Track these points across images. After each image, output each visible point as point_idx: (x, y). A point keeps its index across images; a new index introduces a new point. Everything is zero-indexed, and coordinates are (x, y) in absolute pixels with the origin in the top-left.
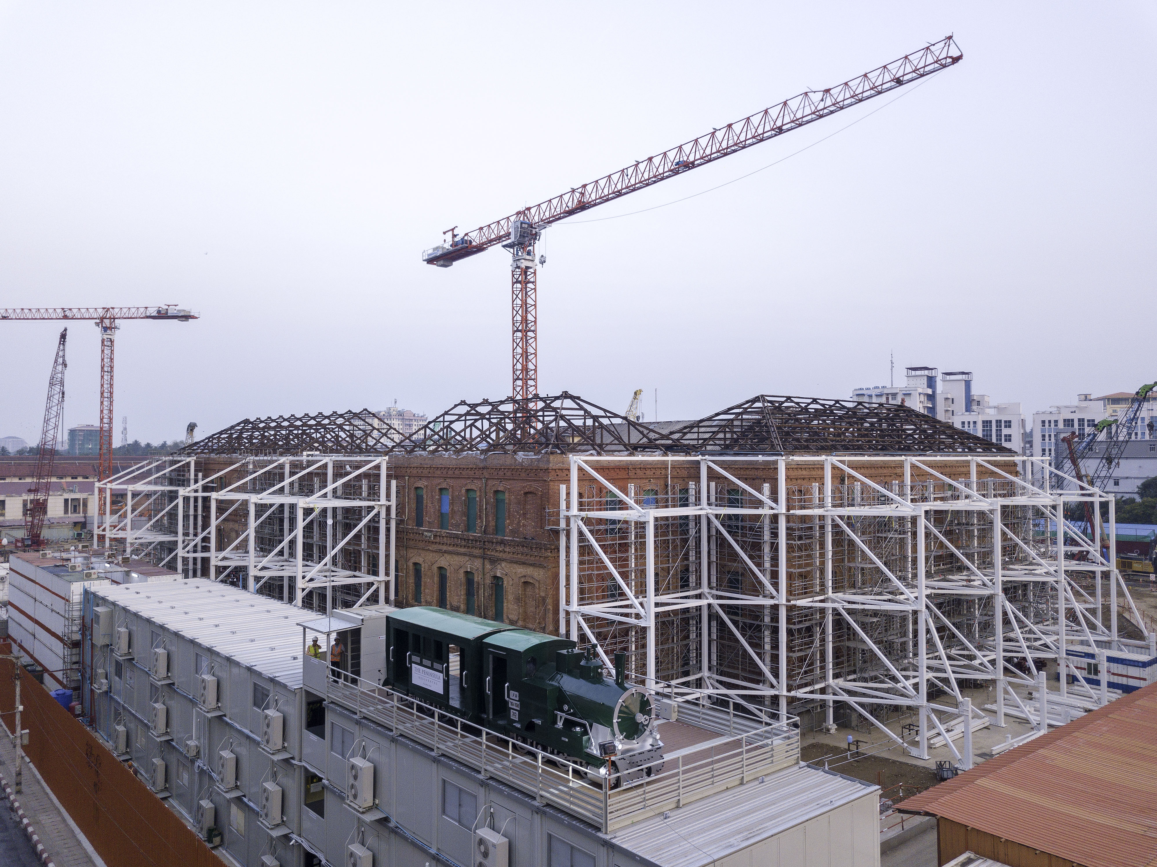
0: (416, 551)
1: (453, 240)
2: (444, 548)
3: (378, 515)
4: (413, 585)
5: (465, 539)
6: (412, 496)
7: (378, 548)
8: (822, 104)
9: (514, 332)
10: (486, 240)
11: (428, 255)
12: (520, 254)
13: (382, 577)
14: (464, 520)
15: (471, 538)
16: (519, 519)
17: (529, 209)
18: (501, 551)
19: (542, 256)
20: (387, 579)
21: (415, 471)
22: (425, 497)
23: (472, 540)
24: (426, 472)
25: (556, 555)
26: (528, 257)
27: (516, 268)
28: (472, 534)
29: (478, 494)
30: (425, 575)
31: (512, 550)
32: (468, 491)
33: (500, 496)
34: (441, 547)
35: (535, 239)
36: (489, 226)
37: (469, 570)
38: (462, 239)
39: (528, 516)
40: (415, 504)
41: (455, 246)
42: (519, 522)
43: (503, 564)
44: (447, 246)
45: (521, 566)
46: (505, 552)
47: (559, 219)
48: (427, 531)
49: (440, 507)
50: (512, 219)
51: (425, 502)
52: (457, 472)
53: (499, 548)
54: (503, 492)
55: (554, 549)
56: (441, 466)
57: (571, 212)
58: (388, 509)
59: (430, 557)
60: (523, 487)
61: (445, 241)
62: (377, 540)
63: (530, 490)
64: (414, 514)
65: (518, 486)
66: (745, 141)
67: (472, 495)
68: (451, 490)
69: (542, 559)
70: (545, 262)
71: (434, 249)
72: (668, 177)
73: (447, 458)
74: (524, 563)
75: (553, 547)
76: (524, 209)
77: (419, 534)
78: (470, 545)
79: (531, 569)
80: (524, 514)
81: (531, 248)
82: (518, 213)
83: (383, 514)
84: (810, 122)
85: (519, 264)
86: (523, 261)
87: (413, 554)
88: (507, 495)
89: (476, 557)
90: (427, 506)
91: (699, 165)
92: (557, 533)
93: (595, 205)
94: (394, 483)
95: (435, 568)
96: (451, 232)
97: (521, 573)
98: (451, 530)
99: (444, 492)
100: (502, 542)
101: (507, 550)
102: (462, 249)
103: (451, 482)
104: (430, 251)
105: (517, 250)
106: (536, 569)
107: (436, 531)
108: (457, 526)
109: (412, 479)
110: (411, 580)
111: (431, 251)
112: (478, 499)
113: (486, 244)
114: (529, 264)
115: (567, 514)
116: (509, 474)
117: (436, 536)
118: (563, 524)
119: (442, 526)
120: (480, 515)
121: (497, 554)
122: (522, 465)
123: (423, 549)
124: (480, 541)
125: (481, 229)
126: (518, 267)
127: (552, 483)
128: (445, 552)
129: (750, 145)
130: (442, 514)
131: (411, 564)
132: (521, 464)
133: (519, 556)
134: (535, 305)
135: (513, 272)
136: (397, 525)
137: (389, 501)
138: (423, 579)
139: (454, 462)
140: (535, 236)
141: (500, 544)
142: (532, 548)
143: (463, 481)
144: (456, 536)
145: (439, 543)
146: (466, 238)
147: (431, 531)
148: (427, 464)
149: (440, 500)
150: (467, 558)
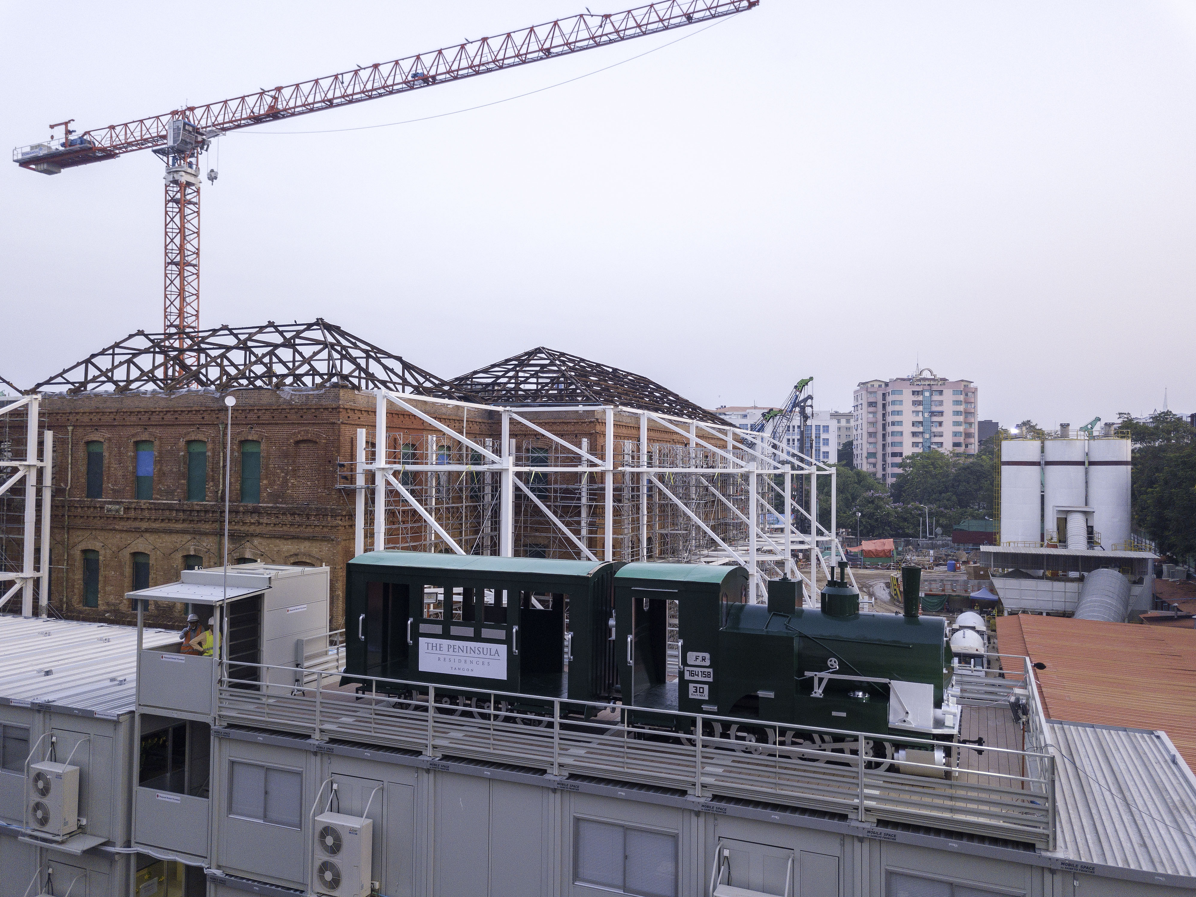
0: (87, 534)
1: (67, 138)
2: (144, 525)
3: (23, 480)
4: (81, 582)
5: (184, 511)
6: (81, 453)
7: (21, 531)
8: (601, 30)
9: (167, 264)
10: (119, 143)
11: (23, 154)
12: (176, 165)
13: (28, 572)
14: (182, 484)
15: (197, 508)
16: (284, 478)
17: (192, 109)
18: (252, 524)
19: (212, 171)
20: (37, 575)
21: (86, 419)
22: (106, 454)
23: (198, 511)
24: (106, 419)
25: (347, 523)
26: (189, 170)
27: (171, 182)
28: (196, 504)
29: (210, 446)
30: (106, 566)
31: (273, 519)
32: (189, 442)
33: (250, 448)
34: (137, 524)
35: (202, 148)
36: (126, 125)
37: (192, 553)
38: (81, 138)
39: (301, 473)
40: (86, 466)
41: (70, 146)
42: (285, 481)
43: (256, 542)
44: (56, 146)
45: (289, 542)
46: (260, 524)
47: (239, 126)
48: (110, 503)
49: (135, 467)
50: (165, 120)
51: (106, 462)
52: (169, 416)
53: (248, 519)
54: (257, 442)
55: (345, 516)
56: (138, 410)
57: (257, 120)
58: (40, 472)
59: (115, 540)
60: (294, 434)
61: (52, 137)
62: (20, 520)
63: (305, 438)
64: (83, 480)
65: (281, 432)
66: (503, 60)
67: (196, 448)
68: (157, 443)
69: (325, 530)
70: (216, 178)
71: (32, 148)
72: (399, 91)
73: (149, 398)
74: (294, 538)
75: (344, 513)
76: (184, 108)
77: (95, 508)
78: (196, 519)
79: (307, 544)
80: (294, 470)
81: (193, 160)
82: (174, 113)
83: (32, 480)
84: (585, 49)
85: (177, 177)
86: (183, 173)
87: (80, 539)
88: (263, 446)
89: (206, 534)
90: (109, 467)
91: (442, 82)
92: (351, 494)
93: (293, 114)
94: (49, 436)
95: (126, 555)
96: (63, 127)
97: (288, 551)
98: (159, 499)
99: (142, 447)
100: (255, 511)
101: (265, 520)
102: (82, 150)
103: (157, 431)
104: (25, 148)
105: (173, 160)
106: (318, 544)
107: (130, 503)
108: (170, 493)
109: (81, 430)
110: (78, 576)
111: (28, 149)
112: (209, 454)
113: (120, 149)
114: (191, 179)
115: (369, 467)
116: (266, 417)
117: (128, 508)
118: (360, 481)
119: (138, 495)
120: (213, 476)
121: (243, 528)
122: (292, 405)
123: (102, 529)
124: (213, 512)
125: (112, 127)
126: (175, 182)
127: (343, 427)
128: (147, 531)
129: (510, 66)
130: (138, 478)
131: (79, 553)
132: (289, 403)
133: (285, 528)
134: (198, 233)
135: (166, 186)
136: (53, 496)
137: (42, 461)
138: (102, 572)
139: (163, 403)
140: (203, 144)
141: (252, 513)
142: (308, 516)
143: (183, 430)
144: (170, 508)
145: (135, 519)
146: (85, 137)
147: (118, 503)
148: (111, 408)
149: (136, 458)
150: (189, 537)
